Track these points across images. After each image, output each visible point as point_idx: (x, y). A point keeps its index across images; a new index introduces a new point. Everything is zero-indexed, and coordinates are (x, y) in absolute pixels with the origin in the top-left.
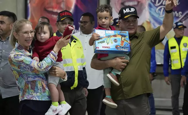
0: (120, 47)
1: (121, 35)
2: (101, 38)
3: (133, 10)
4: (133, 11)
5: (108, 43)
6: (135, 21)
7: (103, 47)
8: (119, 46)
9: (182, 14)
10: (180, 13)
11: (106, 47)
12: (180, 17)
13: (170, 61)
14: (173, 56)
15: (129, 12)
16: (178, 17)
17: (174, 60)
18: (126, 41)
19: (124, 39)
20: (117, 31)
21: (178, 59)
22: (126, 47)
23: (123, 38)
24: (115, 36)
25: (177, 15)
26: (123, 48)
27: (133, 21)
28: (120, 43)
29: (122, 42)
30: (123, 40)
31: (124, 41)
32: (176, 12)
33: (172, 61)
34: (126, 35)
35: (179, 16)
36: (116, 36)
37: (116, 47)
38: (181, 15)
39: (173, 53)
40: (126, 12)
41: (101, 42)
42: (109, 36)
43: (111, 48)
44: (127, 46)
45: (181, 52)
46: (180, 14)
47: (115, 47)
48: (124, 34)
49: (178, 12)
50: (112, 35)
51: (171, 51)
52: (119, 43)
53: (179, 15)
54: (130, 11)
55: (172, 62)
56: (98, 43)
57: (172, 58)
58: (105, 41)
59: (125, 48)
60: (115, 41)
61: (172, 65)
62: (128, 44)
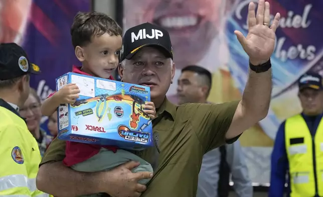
0: (130, 131)
1: (133, 97)
2: (84, 101)
3: (157, 35)
4: (157, 38)
5: (100, 118)
6: (161, 63)
7: (88, 127)
8: (126, 129)
9: (316, 53)
10: (311, 48)
11: (95, 129)
12: (310, 61)
13: (287, 177)
14: (296, 163)
15: (145, 37)
16: (305, 61)
17: (297, 173)
18: (144, 114)
19: (139, 109)
20: (123, 84)
21: (308, 173)
22: (144, 134)
23: (137, 106)
24: (118, 97)
25: (302, 56)
26: (135, 133)
27: (154, 63)
28: (128, 119)
29: (135, 116)
30: (137, 112)
31: (139, 114)
32: (300, 47)
33: (293, 176)
34: (145, 98)
35: (309, 58)
36: (120, 99)
37: (121, 130)
38: (312, 56)
39: (297, 156)
40: (137, 38)
41: (82, 113)
42: (103, 97)
43: (108, 134)
44: (146, 131)
45: (318, 154)
46: (311, 51)
47: (116, 130)
48: (140, 94)
49: (305, 47)
50: (110, 94)
51: (291, 149)
52: (126, 119)
53: (309, 55)
54: (148, 36)
55: (292, 181)
56: (77, 113)
57: (293, 169)
58: (94, 110)
59: (141, 136)
60: (118, 111)
61: (293, 189)
62: (147, 125)
